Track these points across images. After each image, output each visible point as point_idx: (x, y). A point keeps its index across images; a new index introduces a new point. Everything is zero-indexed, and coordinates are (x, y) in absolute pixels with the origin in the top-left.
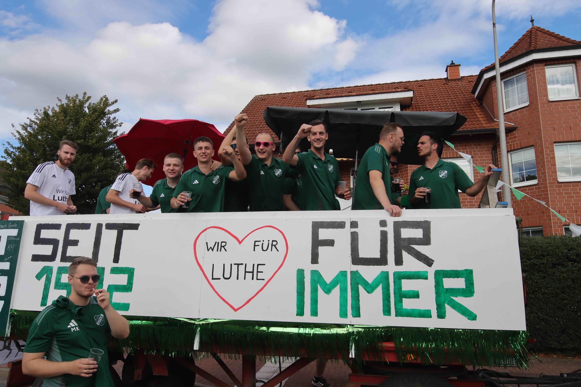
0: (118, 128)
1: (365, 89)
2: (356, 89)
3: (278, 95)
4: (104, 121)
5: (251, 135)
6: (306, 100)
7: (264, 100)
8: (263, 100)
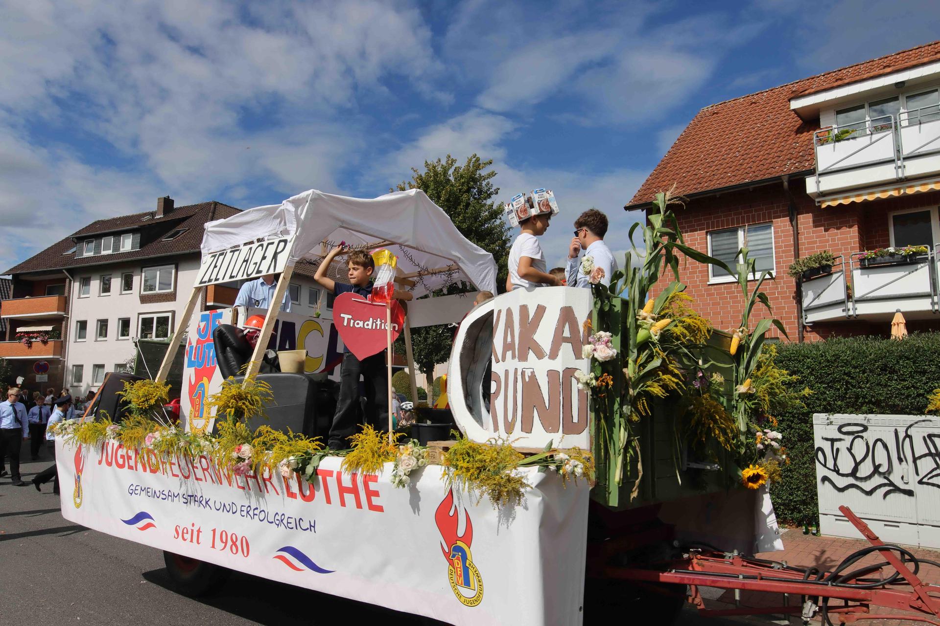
0: (493, 196)
1: (919, 53)
2: (901, 59)
3: (742, 100)
4: (475, 191)
5: (691, 178)
6: (789, 100)
7: (717, 113)
8: (713, 114)
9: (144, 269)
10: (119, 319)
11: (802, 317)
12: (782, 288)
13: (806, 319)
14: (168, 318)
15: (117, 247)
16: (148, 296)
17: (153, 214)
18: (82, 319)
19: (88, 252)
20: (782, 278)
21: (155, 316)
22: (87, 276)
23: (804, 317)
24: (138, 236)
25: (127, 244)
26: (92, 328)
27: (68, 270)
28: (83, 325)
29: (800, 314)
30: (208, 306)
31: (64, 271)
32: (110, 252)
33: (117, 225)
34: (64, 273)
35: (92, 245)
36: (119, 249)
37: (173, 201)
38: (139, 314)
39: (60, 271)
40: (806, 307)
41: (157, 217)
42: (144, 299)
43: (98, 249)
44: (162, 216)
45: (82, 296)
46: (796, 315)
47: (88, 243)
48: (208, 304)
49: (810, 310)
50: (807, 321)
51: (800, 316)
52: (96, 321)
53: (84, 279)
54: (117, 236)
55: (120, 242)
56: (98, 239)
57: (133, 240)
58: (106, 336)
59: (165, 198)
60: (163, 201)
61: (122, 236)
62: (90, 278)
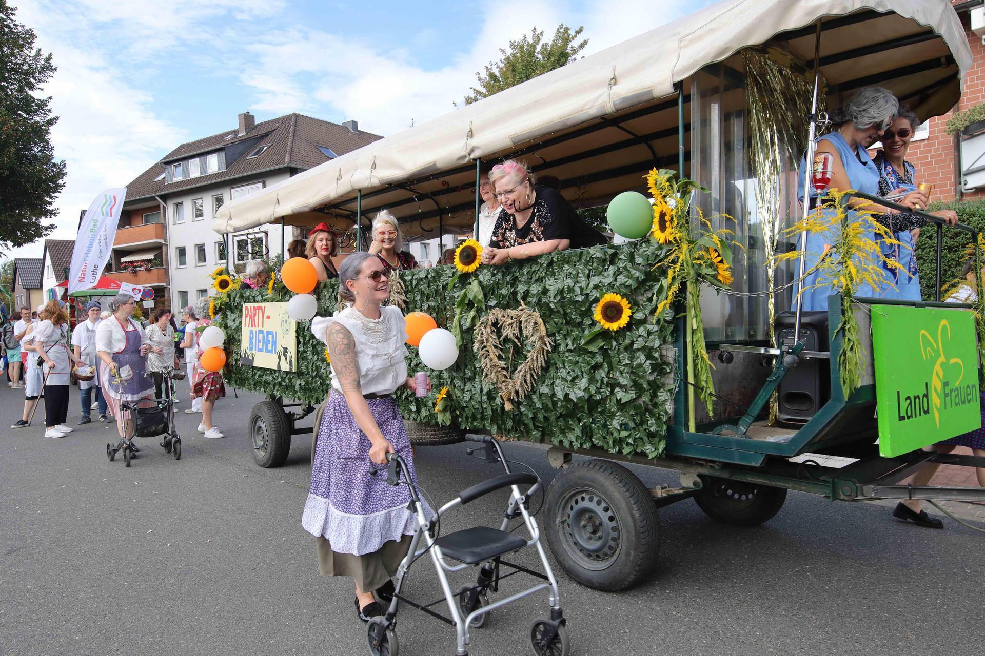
9: (233, 190)
10: (215, 243)
11: (960, 183)
12: (937, 150)
13: (965, 184)
14: (261, 238)
15: (204, 168)
17: (235, 132)
18: (181, 245)
19: (176, 176)
20: (937, 138)
22: (178, 200)
23: (963, 183)
24: (223, 154)
25: (214, 164)
26: (191, 254)
27: (162, 197)
28: (182, 251)
29: (958, 180)
31: (157, 198)
32: (198, 174)
33: (202, 147)
34: (157, 200)
35: (180, 169)
36: (206, 171)
37: (253, 117)
38: (234, 236)
39: (153, 199)
40: (966, 171)
41: (240, 135)
43: (186, 171)
44: (244, 134)
45: (177, 222)
46: (953, 181)
47: (177, 166)
49: (970, 173)
50: (968, 186)
51: (958, 182)
52: (193, 247)
53: (177, 204)
54: (202, 158)
55: (206, 164)
56: (185, 162)
57: (218, 161)
58: (205, 261)
59: (245, 114)
60: (243, 117)
61: (208, 157)
62: (182, 203)
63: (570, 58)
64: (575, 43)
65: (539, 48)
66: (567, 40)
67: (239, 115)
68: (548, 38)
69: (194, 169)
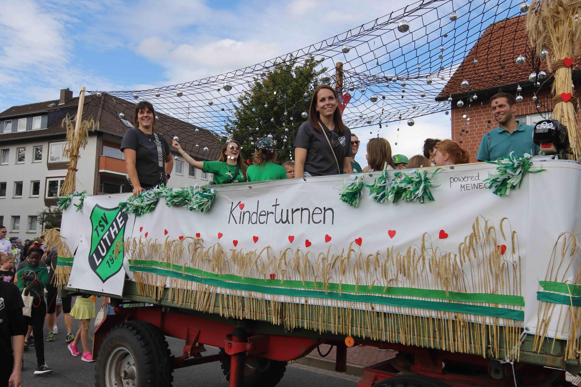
4: (311, 85)
8: (500, 28)
9: (50, 144)
10: (32, 181)
15: (29, 125)
16: (54, 164)
17: (57, 102)
18: (3, 181)
19: (7, 129)
21: (59, 180)
22: (6, 148)
24: (46, 118)
25: (38, 124)
26: (11, 188)
28: (3, 186)
30: (100, 172)
32: (24, 130)
33: (29, 110)
35: (10, 125)
36: (31, 128)
37: (72, 92)
38: (47, 178)
41: (60, 104)
42: (51, 167)
43: (15, 127)
44: (64, 104)
45: (3, 163)
47: (8, 122)
48: (100, 171)
52: (13, 183)
53: (4, 150)
54: (30, 118)
55: (32, 122)
56: (15, 120)
57: (42, 121)
58: (21, 194)
59: (66, 90)
60: (64, 92)
61: (34, 118)
62: (8, 150)
63: (314, 78)
64: (317, 69)
65: (293, 68)
66: (313, 65)
67: (61, 90)
68: (300, 64)
69: (22, 126)
